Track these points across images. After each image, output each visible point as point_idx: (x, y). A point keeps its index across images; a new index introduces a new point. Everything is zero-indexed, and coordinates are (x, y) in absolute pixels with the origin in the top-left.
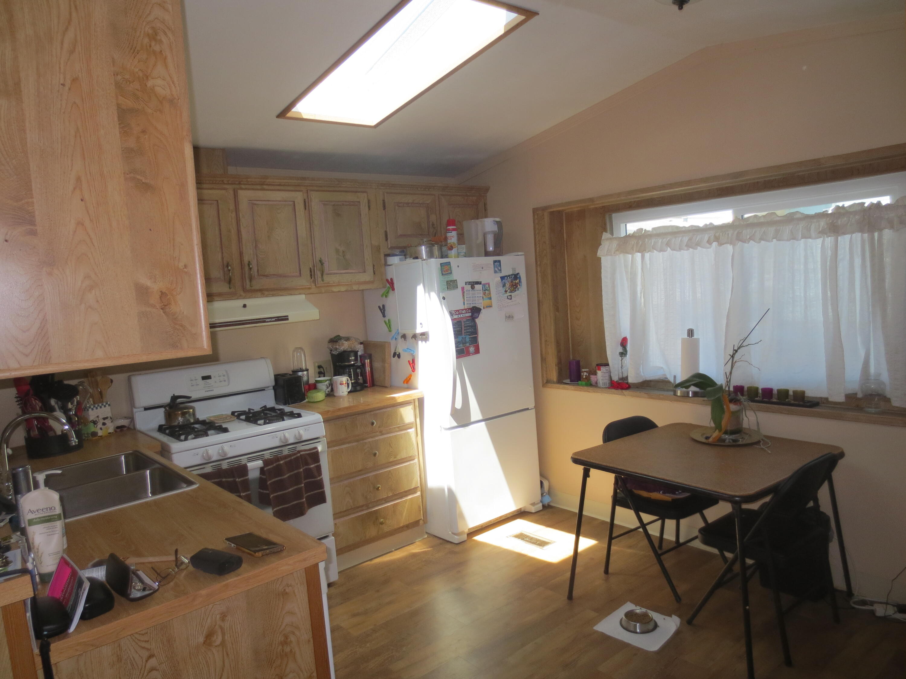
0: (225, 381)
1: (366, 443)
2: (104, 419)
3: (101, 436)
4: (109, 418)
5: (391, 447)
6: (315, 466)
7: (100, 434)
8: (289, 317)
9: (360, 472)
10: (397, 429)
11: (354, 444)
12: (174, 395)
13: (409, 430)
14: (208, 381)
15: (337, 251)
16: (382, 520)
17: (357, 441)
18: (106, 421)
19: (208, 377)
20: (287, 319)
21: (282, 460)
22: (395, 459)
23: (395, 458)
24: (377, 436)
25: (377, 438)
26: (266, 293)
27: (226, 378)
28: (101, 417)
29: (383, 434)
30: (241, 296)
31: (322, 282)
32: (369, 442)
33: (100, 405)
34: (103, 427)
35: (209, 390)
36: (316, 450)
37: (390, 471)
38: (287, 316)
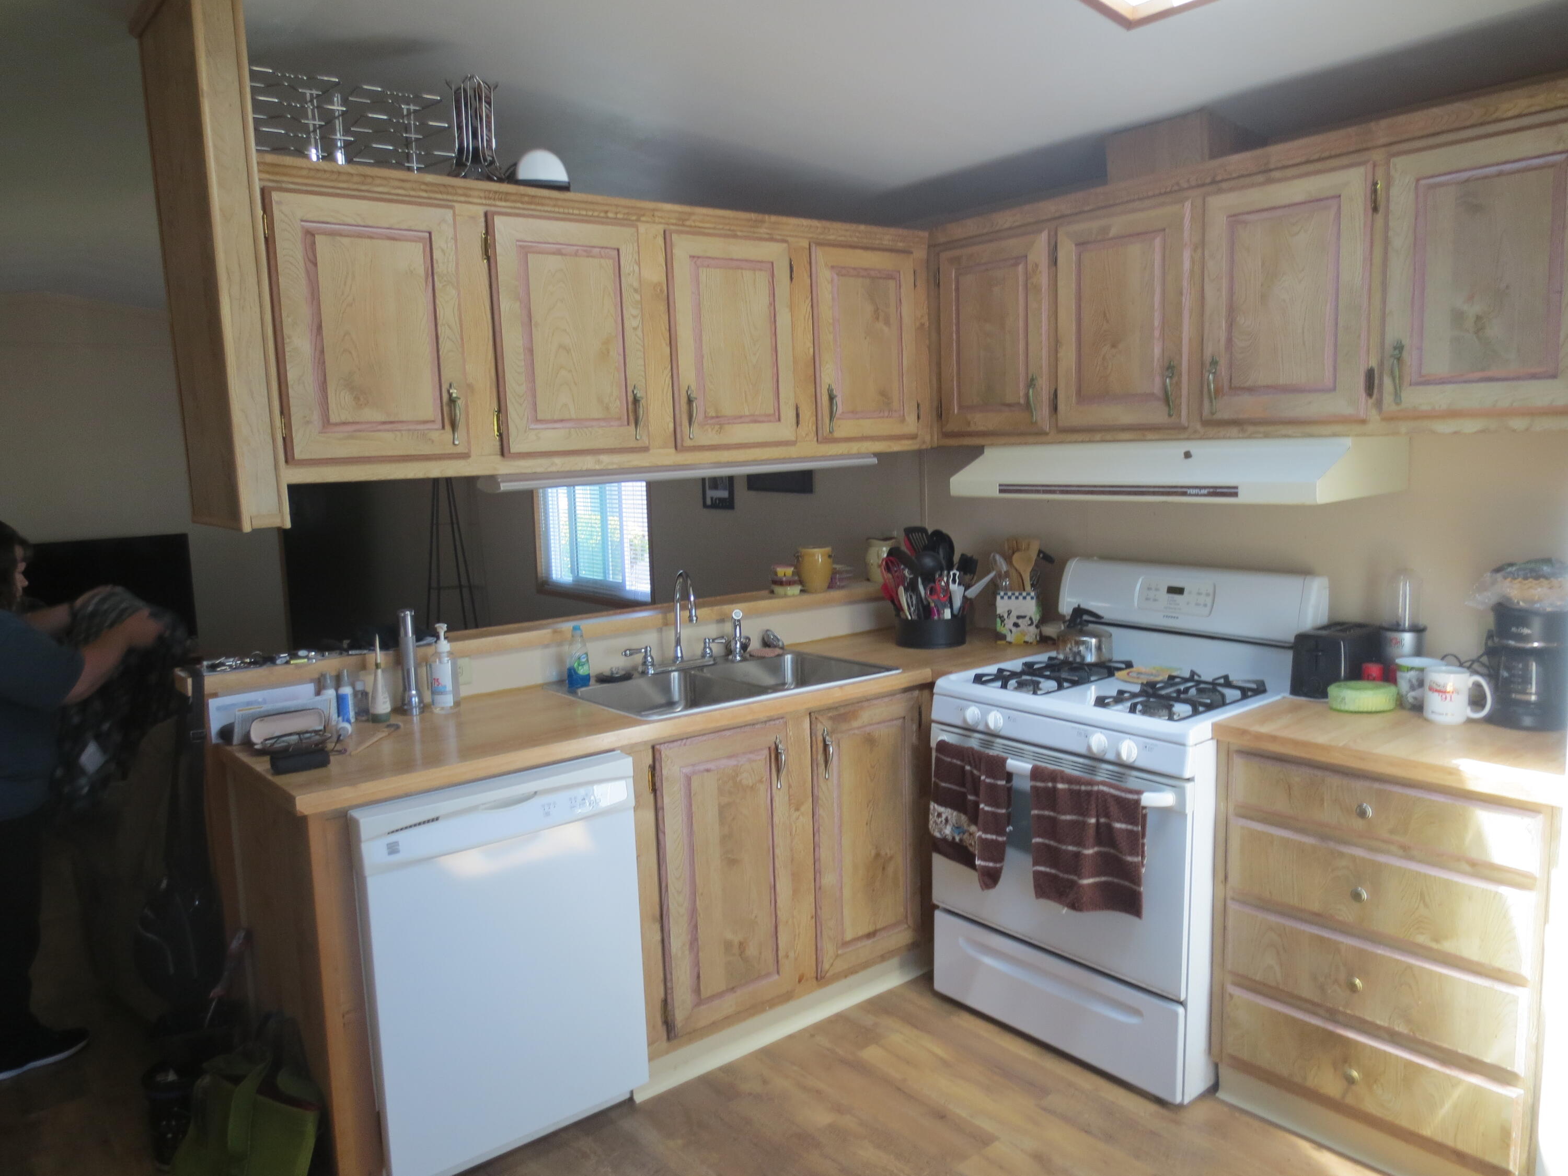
0: (1205, 605)
1: (1342, 855)
2: (1019, 617)
3: (1010, 643)
4: (1027, 618)
5: (1426, 905)
6: (1127, 830)
7: (1009, 639)
8: (1240, 491)
9: (1319, 919)
10: (1467, 868)
11: (1309, 840)
12: (1079, 606)
13: (1503, 890)
14: (1177, 597)
15: (1458, 317)
16: (1355, 1074)
17: (1324, 837)
18: (1020, 621)
19: (1179, 591)
20: (1235, 495)
21: (1063, 782)
22: (1434, 945)
23: (1437, 940)
24: (1388, 852)
25: (1381, 858)
26: (1251, 429)
27: (1209, 600)
28: (1014, 614)
29: (1411, 858)
30: (1196, 432)
31: (1394, 408)
32: (1353, 858)
33: (1017, 594)
34: (1014, 629)
35: (1171, 615)
36: (1135, 797)
37: (1410, 967)
38: (1236, 488)
